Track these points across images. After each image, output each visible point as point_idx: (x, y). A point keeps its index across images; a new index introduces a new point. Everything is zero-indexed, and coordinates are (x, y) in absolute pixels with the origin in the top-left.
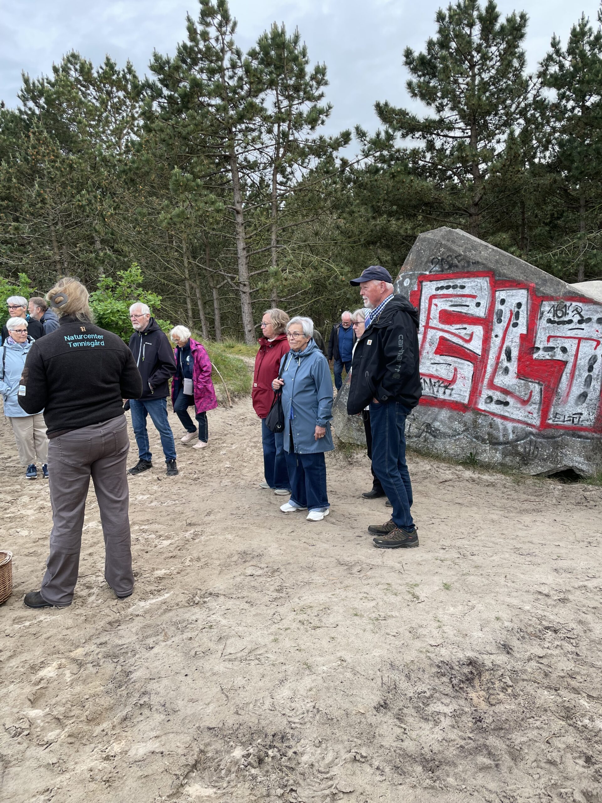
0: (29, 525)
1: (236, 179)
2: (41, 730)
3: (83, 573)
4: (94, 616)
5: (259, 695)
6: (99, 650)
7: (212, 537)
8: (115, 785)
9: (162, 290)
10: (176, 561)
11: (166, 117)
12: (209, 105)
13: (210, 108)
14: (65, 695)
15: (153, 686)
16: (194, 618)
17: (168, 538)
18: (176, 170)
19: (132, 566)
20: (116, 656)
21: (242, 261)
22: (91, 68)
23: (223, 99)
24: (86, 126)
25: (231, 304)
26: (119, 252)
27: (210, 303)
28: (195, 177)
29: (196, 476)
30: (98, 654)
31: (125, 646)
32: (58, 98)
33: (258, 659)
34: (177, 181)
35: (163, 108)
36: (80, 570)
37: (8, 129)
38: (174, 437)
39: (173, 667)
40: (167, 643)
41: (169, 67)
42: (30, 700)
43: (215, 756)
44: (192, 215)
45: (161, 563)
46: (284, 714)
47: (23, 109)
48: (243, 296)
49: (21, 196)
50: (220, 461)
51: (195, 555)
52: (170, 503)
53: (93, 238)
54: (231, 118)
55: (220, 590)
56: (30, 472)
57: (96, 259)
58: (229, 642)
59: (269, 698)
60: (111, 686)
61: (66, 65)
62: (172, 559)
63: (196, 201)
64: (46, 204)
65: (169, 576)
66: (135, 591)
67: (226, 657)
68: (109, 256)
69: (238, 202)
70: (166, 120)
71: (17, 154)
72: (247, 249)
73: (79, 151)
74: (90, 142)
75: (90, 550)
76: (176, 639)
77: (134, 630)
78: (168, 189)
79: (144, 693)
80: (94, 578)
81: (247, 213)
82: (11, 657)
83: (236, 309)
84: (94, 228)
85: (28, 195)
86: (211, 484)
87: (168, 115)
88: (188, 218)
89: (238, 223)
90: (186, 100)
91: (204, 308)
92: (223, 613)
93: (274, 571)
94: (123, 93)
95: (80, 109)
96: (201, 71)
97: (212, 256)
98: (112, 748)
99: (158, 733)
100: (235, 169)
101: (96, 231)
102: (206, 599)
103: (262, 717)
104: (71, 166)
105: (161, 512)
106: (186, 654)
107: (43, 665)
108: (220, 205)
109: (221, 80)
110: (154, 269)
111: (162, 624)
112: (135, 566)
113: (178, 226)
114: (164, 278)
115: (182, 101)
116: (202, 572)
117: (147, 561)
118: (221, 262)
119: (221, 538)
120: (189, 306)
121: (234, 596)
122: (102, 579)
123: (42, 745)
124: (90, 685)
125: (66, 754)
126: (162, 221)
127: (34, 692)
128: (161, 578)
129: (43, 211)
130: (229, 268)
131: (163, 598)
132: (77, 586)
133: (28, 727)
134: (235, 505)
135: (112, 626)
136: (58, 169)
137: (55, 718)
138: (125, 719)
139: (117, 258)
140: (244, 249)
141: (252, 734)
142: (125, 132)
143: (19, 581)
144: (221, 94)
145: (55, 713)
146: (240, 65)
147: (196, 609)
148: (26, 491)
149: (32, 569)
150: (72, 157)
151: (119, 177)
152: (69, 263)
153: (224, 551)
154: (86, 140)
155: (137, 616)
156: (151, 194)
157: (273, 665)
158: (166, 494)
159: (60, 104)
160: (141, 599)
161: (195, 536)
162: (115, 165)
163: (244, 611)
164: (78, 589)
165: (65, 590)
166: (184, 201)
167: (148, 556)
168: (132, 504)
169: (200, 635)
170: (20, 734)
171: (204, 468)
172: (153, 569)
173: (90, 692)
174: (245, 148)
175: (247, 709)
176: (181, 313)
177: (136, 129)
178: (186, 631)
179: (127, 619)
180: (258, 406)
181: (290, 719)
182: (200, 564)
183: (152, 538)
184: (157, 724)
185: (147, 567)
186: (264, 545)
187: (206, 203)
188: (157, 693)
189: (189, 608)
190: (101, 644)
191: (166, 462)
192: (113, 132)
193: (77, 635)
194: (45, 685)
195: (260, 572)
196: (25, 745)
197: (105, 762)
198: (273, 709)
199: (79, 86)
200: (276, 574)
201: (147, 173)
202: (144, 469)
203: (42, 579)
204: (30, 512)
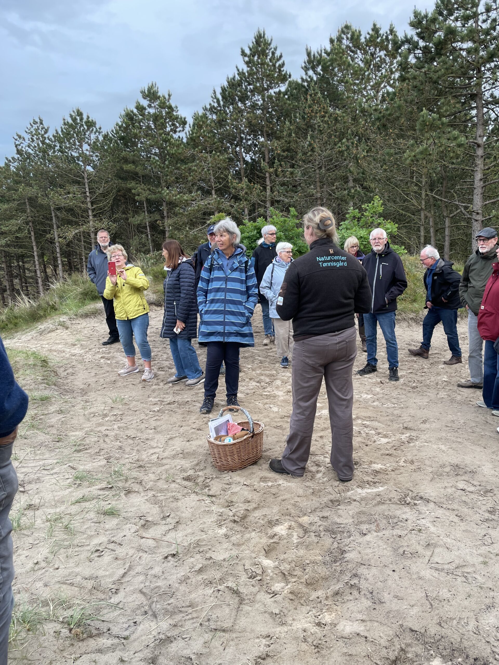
0: (280, 404)
1: (480, 115)
2: (271, 580)
3: (314, 452)
4: (320, 491)
5: (463, 613)
6: (320, 523)
7: (425, 444)
8: (323, 652)
9: (400, 220)
10: (392, 459)
11: (419, 66)
12: (461, 49)
13: (462, 52)
14: (291, 555)
15: (362, 571)
16: (405, 517)
17: (386, 436)
18: (425, 111)
19: (353, 455)
20: (334, 533)
21: (478, 192)
22: (360, 35)
23: (474, 42)
24: (351, 84)
25: (461, 231)
26: (367, 188)
27: (442, 231)
28: (441, 116)
29: (414, 384)
30: (320, 526)
31: (342, 526)
32: (331, 65)
33: (466, 577)
34: (423, 121)
35: (418, 58)
36: (312, 449)
37: (292, 95)
38: (399, 347)
39: (383, 559)
40: (379, 534)
41: (427, 21)
42: (265, 550)
43: (415, 659)
44: (434, 151)
45: (378, 458)
46: (488, 642)
47: (304, 77)
48: (475, 223)
49: (297, 147)
50: (438, 374)
51: (410, 458)
52: (390, 405)
53: (347, 178)
54: (482, 58)
55: (431, 496)
56: (283, 362)
57: (348, 195)
58: (437, 550)
59: (474, 620)
60: (328, 558)
61: (340, 36)
62: (388, 457)
63: (439, 138)
64: (314, 152)
65: (385, 472)
66: (355, 478)
67: (433, 565)
68: (359, 192)
69: (480, 136)
70: (419, 69)
71: (298, 115)
72: (484, 179)
73: (344, 107)
74: (353, 98)
75: (321, 434)
76: (387, 533)
77: (351, 513)
78: (415, 130)
79: (355, 575)
80: (322, 458)
81: (488, 145)
82: (255, 509)
83: (466, 236)
84: (349, 169)
85: (302, 146)
86: (428, 394)
87: (421, 64)
88: (430, 154)
89: (477, 156)
90: (440, 47)
91: (436, 235)
92: (432, 520)
93: (487, 492)
94: (385, 52)
95: (347, 70)
96: (456, 19)
97: (449, 188)
98: (324, 617)
99: (364, 617)
100: (480, 105)
101: (351, 172)
102: (416, 502)
103: (465, 637)
104: (336, 119)
105: (381, 412)
106: (395, 550)
107: (278, 523)
108: (462, 139)
109: (474, 25)
110: (394, 201)
111: (375, 515)
112: (356, 455)
113: (420, 162)
114: (402, 210)
115: (436, 49)
116: (414, 474)
117: (366, 453)
118: (456, 193)
119: (435, 447)
120: (422, 233)
121: (444, 506)
122: (328, 460)
123: (270, 593)
124: (312, 552)
125: (286, 608)
126: (406, 159)
127: (268, 544)
128: (377, 472)
129: (311, 158)
130: (463, 198)
131: (377, 490)
132: (309, 462)
133: (261, 573)
134: (450, 417)
135: (333, 503)
136: (326, 122)
137: (282, 572)
138: (337, 593)
139: (364, 194)
140: (481, 180)
141: (453, 650)
142: (382, 86)
143: (268, 447)
144: (473, 37)
145: (282, 568)
146: (495, 7)
147: (407, 509)
148: (279, 376)
149: (278, 440)
150: (337, 112)
151: (373, 124)
152: (327, 199)
153: (437, 459)
154: (350, 97)
155: (355, 500)
156: (400, 136)
157: (481, 588)
158: (386, 397)
159: (333, 70)
160: (359, 486)
161: (410, 440)
162: (371, 114)
163: (453, 524)
164: (309, 465)
165: (299, 464)
166: (428, 139)
167: (367, 449)
168: (357, 401)
169: (409, 535)
170: (254, 577)
171: (423, 379)
172: (371, 462)
173: (310, 558)
174: (493, 84)
175: (450, 624)
176: (414, 240)
177: (392, 82)
178: (396, 527)
179: (346, 501)
180: (482, 327)
181: (494, 649)
182: (413, 467)
183: (372, 434)
184: (365, 609)
185: (366, 459)
186: (478, 463)
187: (449, 139)
188: (366, 579)
189: (401, 506)
190: (323, 517)
191: (389, 369)
192: (373, 87)
193: (305, 504)
194: (277, 541)
195: (472, 489)
196: (257, 588)
197: (317, 627)
198: (477, 632)
199: (349, 52)
200: (489, 494)
201: (398, 118)
202: (370, 372)
203: (284, 450)
204: (280, 393)
